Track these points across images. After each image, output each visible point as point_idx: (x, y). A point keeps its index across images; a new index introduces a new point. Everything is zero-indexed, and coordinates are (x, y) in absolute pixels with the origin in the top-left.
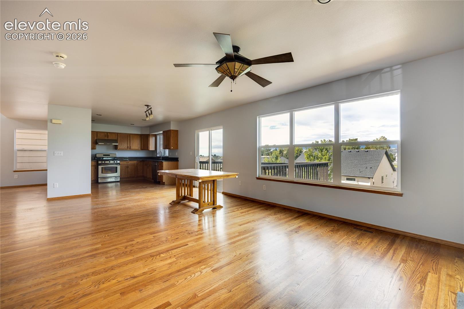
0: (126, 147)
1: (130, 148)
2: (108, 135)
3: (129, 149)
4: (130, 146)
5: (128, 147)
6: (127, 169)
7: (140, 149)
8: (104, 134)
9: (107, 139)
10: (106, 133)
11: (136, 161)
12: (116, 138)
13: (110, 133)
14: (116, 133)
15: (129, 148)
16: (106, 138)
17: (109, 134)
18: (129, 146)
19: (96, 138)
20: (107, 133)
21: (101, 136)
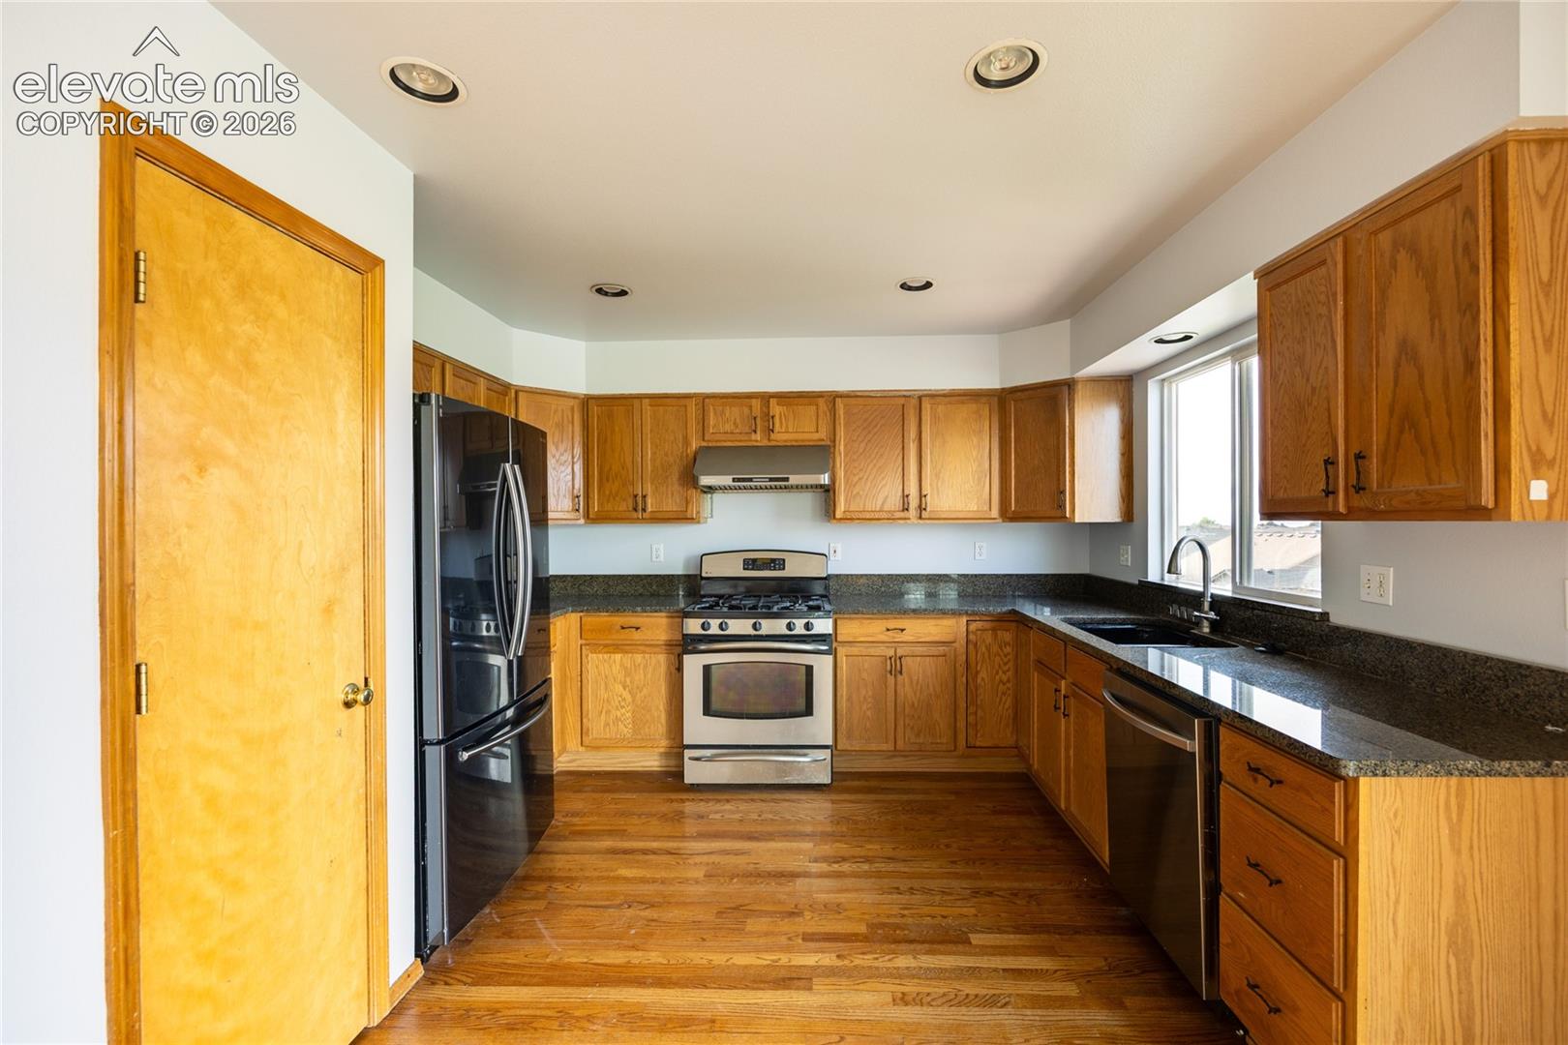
0: (894, 502)
1: (921, 508)
2: (768, 417)
3: (913, 512)
4: (922, 496)
5: (905, 497)
6: (891, 679)
7: (995, 513)
8: (746, 410)
9: (765, 443)
10: (756, 404)
11: (964, 619)
12: (823, 434)
13: (784, 397)
14: (820, 395)
15: (914, 503)
16: (758, 439)
17: (776, 409)
18: (913, 491)
19: (694, 446)
20: (766, 398)
21: (728, 427)
